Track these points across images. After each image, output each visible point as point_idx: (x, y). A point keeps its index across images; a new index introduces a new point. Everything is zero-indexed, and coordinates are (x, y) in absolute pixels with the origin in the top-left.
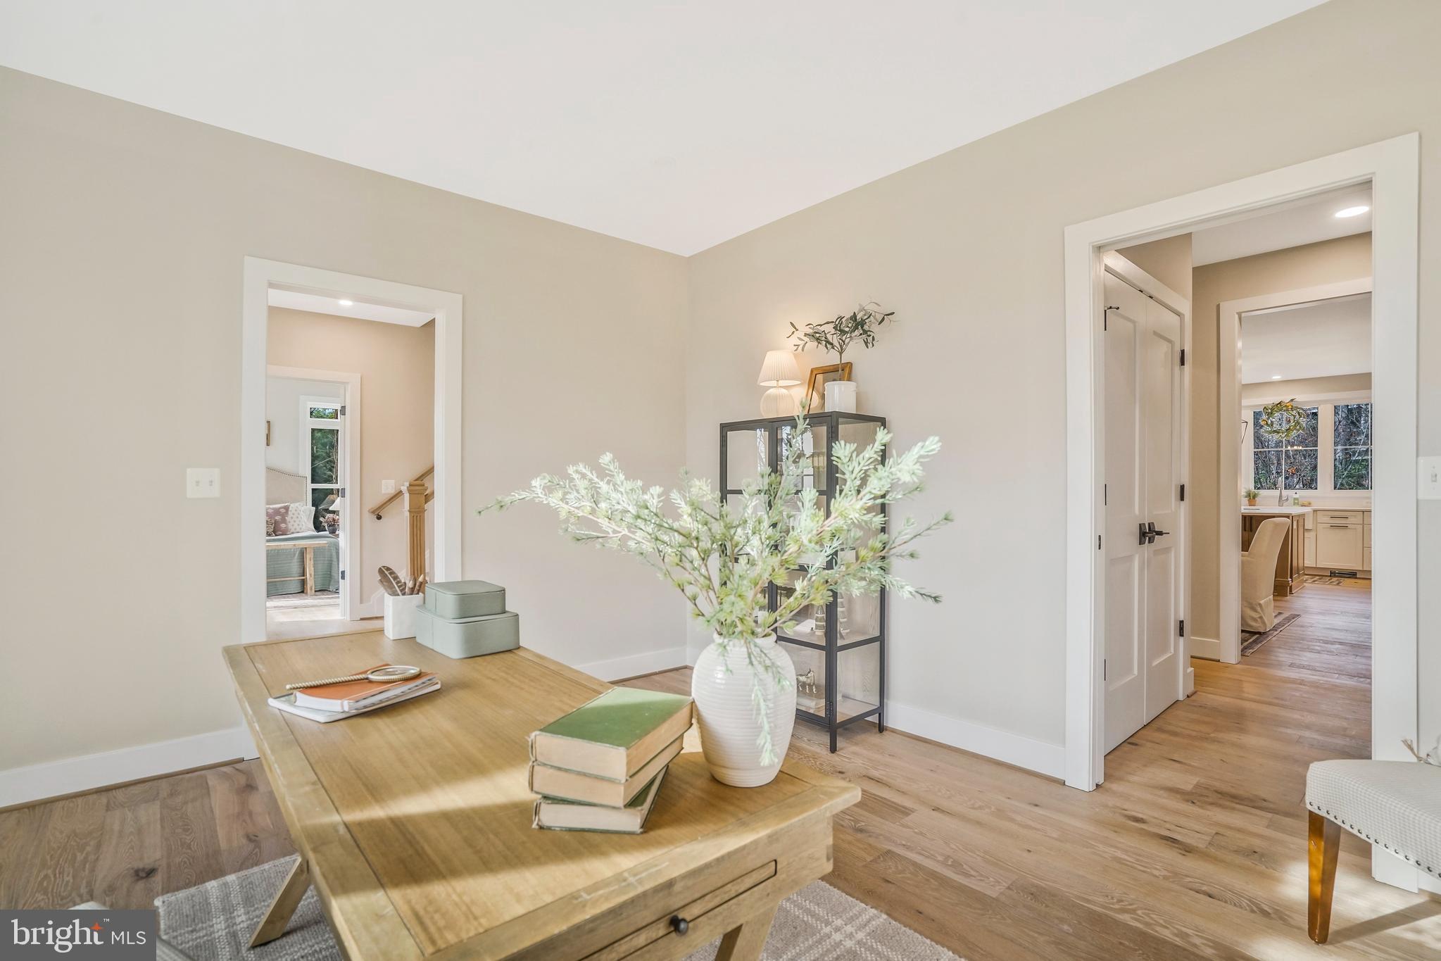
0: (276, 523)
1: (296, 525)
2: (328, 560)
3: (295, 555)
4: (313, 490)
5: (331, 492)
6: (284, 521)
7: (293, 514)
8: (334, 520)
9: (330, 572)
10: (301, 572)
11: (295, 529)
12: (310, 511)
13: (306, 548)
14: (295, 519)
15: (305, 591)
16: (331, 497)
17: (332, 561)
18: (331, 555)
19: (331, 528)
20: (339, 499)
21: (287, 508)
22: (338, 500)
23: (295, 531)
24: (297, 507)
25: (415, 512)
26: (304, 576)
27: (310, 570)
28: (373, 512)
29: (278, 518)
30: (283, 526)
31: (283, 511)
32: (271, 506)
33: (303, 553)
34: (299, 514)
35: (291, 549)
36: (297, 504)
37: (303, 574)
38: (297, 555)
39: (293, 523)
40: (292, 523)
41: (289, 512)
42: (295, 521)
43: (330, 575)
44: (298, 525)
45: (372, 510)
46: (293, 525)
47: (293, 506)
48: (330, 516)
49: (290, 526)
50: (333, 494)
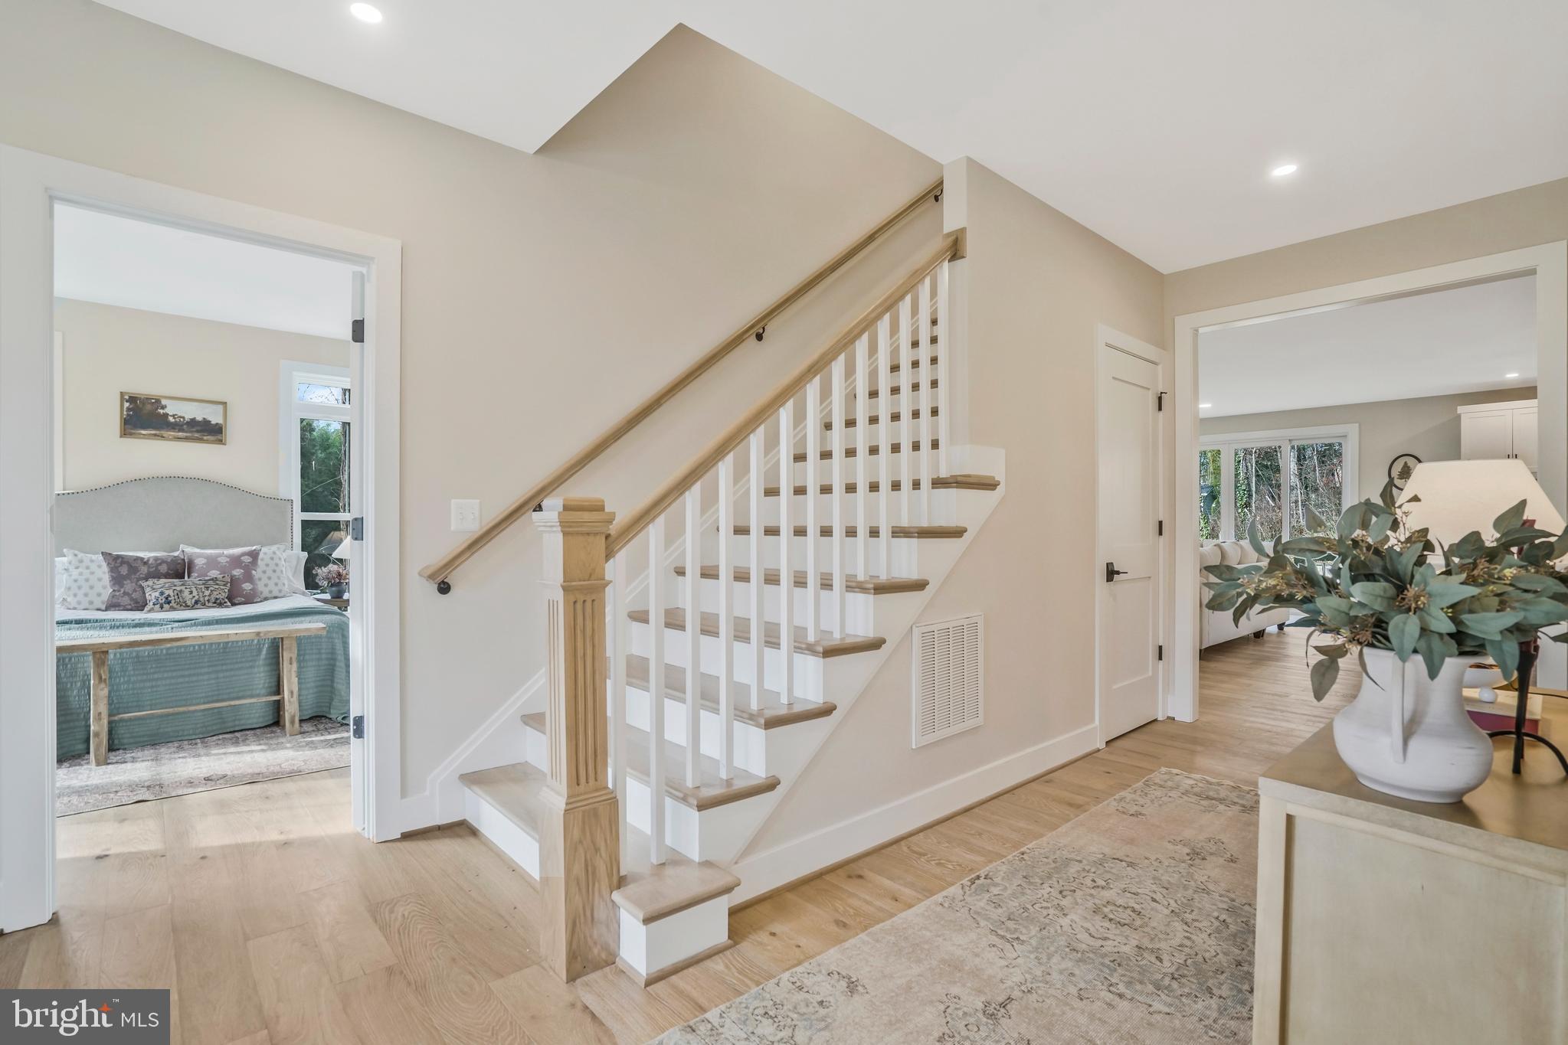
0: (234, 581)
1: (271, 584)
2: (327, 659)
3: (260, 650)
4: (303, 522)
5: (336, 526)
6: (249, 577)
7: (267, 565)
8: (339, 575)
9: (332, 681)
10: (274, 684)
11: (271, 592)
12: (298, 557)
13: (282, 639)
14: (269, 573)
15: (282, 723)
16: (335, 535)
17: (335, 660)
18: (333, 649)
19: (334, 589)
20: (349, 537)
21: (254, 555)
22: (348, 541)
23: (269, 596)
24: (274, 553)
25: (580, 589)
26: (279, 694)
27: (290, 683)
28: (431, 577)
29: (237, 572)
30: (247, 586)
31: (247, 559)
32: (226, 552)
33: (276, 646)
34: (277, 565)
35: (253, 640)
36: (274, 548)
37: (278, 689)
38: (264, 652)
39: (267, 581)
40: (265, 580)
41: (259, 562)
42: (269, 578)
43: (332, 687)
44: (276, 584)
45: (429, 572)
46: (266, 585)
47: (266, 552)
48: (333, 567)
49: (260, 587)
50: (340, 530)
